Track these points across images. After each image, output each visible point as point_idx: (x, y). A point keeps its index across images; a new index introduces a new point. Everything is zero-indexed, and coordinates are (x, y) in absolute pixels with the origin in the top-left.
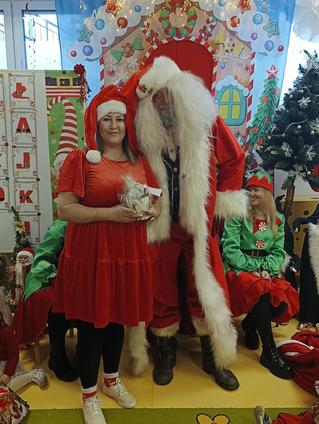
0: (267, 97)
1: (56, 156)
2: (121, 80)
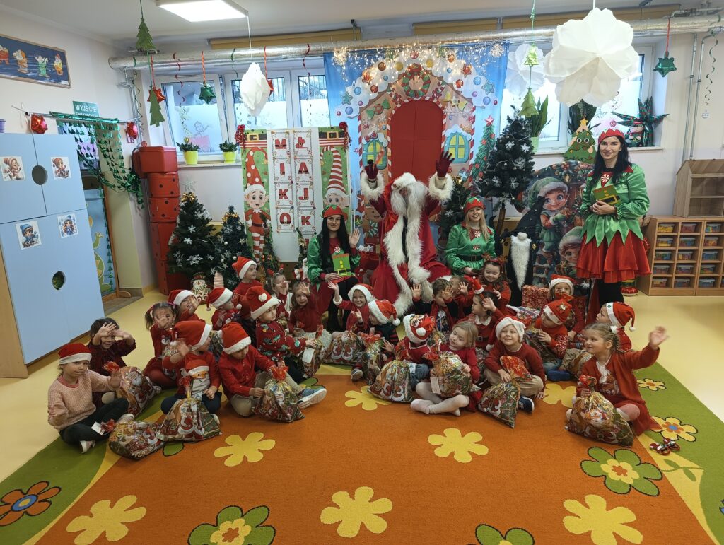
0: (486, 140)
1: (327, 190)
2: (374, 132)
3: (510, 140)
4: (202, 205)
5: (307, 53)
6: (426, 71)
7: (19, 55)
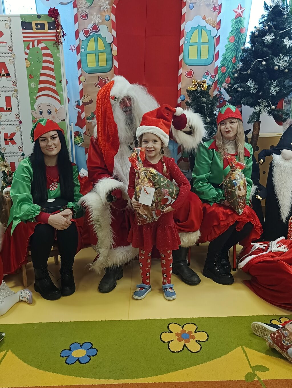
0: (234, 37)
1: (36, 100)
2: (94, 24)
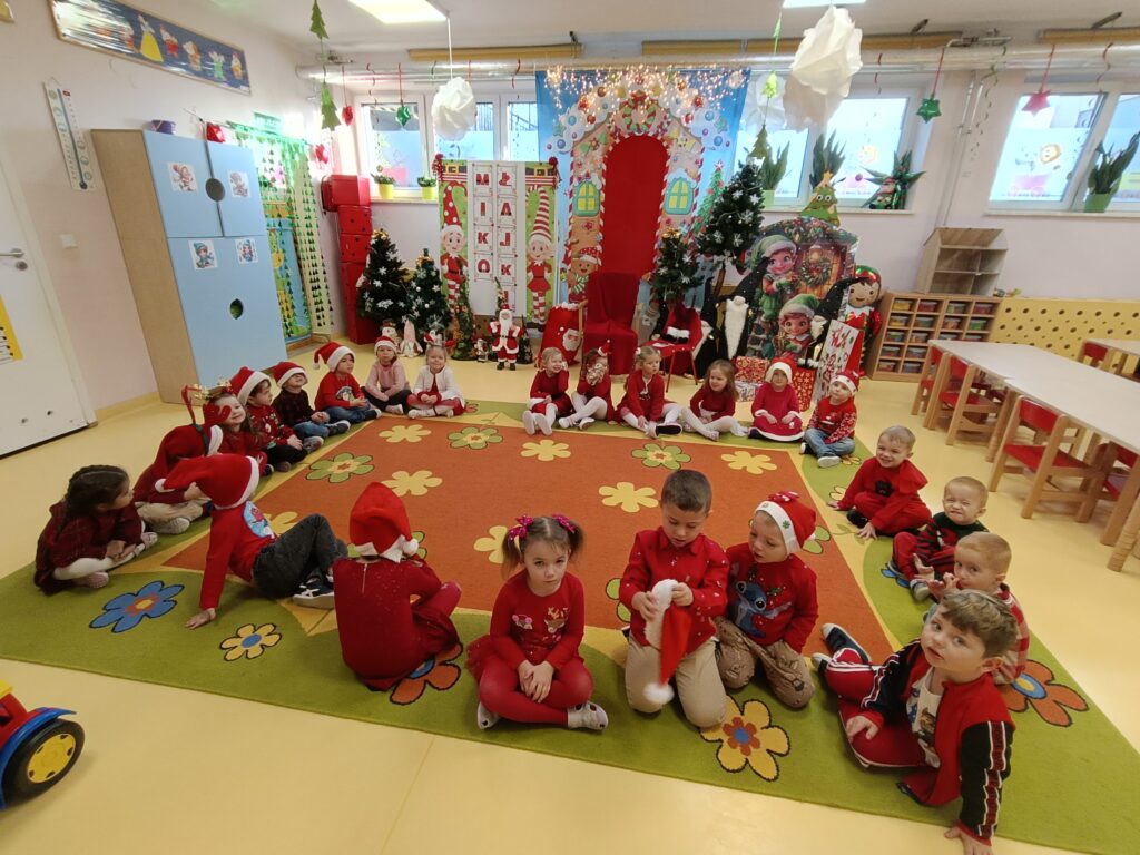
0: (713, 189)
1: (531, 237)
2: (587, 172)
3: (739, 189)
4: (394, 245)
5: (517, 72)
6: (653, 101)
7: (189, 48)
